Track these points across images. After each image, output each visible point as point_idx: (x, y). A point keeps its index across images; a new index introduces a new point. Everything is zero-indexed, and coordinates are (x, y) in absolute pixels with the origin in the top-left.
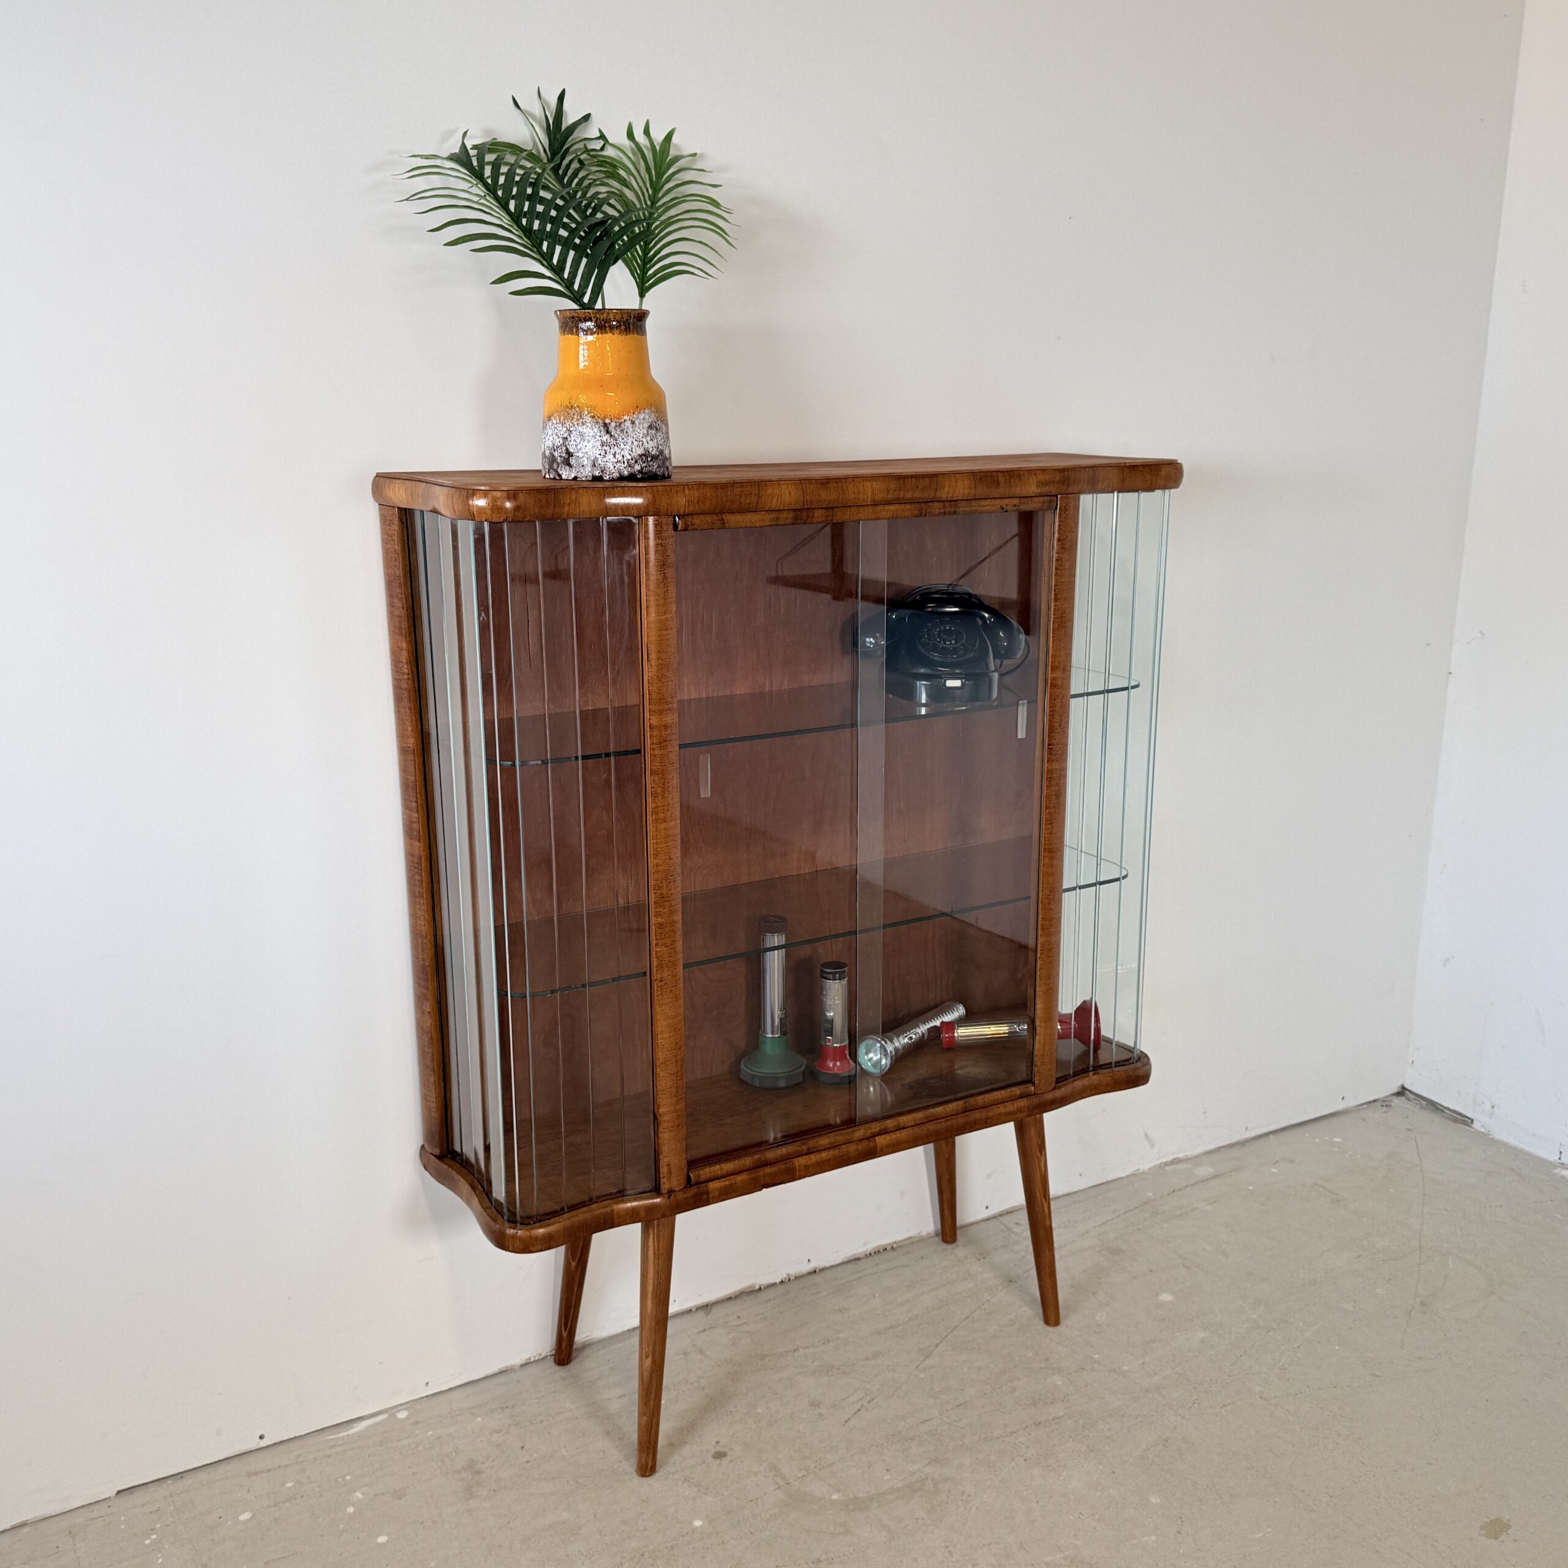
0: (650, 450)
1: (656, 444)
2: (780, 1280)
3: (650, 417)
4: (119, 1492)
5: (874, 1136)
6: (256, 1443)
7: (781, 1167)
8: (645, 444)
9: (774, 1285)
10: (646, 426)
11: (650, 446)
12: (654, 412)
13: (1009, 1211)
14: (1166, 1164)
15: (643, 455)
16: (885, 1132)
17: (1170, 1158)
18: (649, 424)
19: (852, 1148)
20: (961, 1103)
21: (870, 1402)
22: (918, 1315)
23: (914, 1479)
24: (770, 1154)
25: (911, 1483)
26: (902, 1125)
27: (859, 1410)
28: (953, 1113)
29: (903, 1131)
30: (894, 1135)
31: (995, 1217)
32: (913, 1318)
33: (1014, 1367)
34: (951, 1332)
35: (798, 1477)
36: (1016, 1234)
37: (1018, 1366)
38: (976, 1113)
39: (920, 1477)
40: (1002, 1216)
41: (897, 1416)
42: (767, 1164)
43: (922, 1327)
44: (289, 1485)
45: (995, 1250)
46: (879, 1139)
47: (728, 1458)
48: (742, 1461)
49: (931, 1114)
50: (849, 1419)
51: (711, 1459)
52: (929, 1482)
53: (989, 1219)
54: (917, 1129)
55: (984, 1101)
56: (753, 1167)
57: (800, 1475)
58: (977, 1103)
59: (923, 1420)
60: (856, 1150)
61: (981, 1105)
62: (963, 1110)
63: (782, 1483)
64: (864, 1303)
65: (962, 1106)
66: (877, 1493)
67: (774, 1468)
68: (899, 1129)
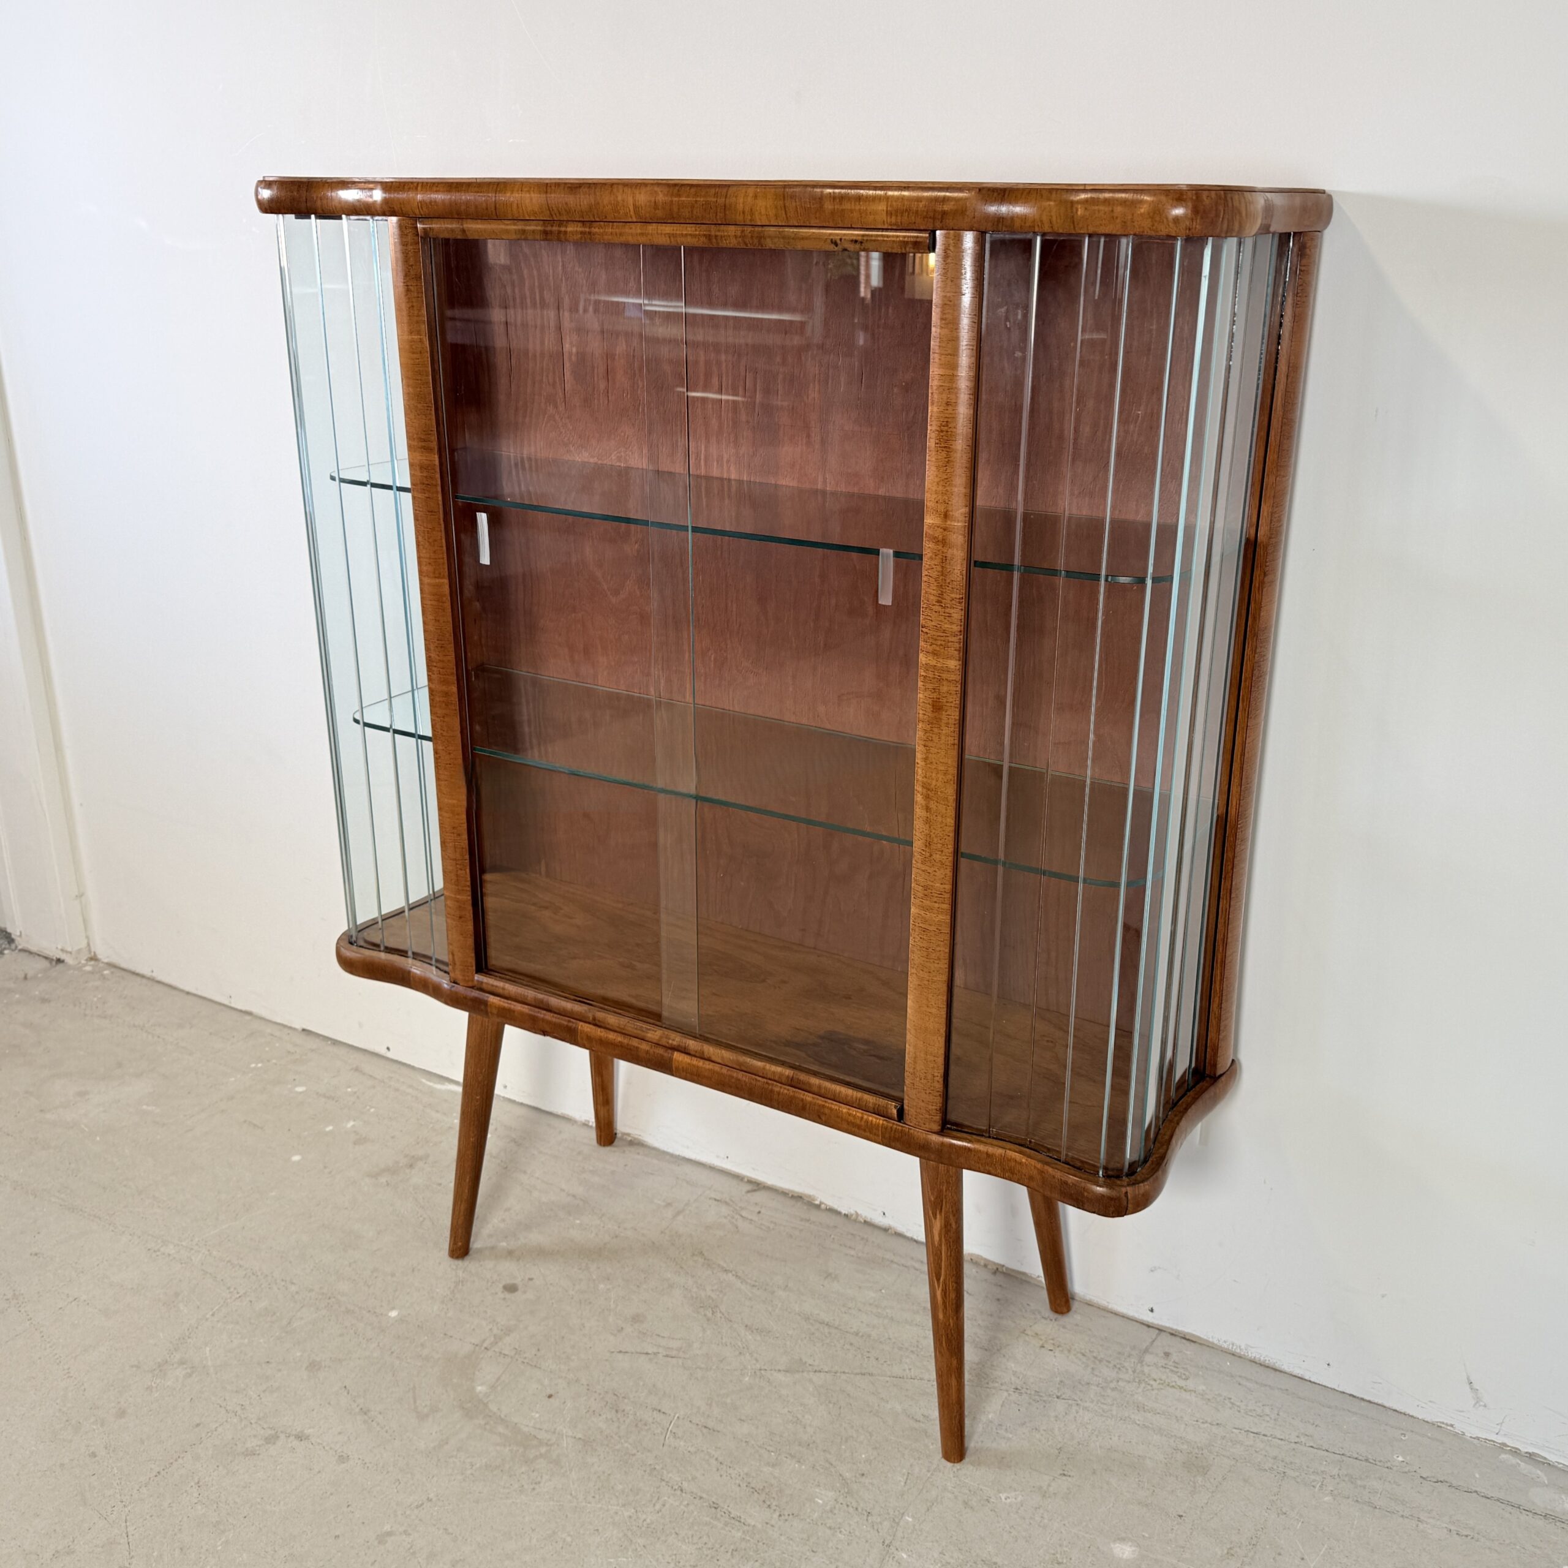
2: (846, 1213)
4: (304, 1030)
5: (674, 1049)
6: (382, 1051)
7: (564, 1021)
9: (839, 1213)
13: (1187, 1337)
14: (1515, 1452)
16: (685, 1051)
17: (1524, 1448)
19: (644, 1046)
20: (788, 1072)
21: (667, 1356)
22: (869, 1336)
23: (542, 1435)
24: (555, 1001)
25: (535, 1437)
26: (706, 1055)
27: (647, 1354)
28: (777, 1078)
29: (707, 1062)
30: (695, 1062)
31: (1160, 1330)
32: (860, 1334)
33: (824, 1451)
34: (857, 1374)
35: (500, 1353)
36: (1141, 1362)
37: (830, 1453)
38: (809, 1097)
39: (549, 1440)
40: (1169, 1335)
41: (654, 1386)
42: (549, 1009)
43: (847, 1346)
44: (349, 1090)
45: (1079, 1355)
46: (677, 1056)
47: (508, 1295)
48: (508, 1306)
49: (746, 1063)
50: (626, 1352)
51: (501, 1286)
52: (543, 1450)
53: (1149, 1326)
54: (725, 1070)
55: (820, 1087)
56: (533, 1003)
57: (506, 1352)
58: (809, 1084)
59: (659, 1408)
60: (647, 1052)
61: (815, 1089)
62: (789, 1082)
63: (485, 1345)
64: (860, 1287)
65: (788, 1076)
66: (503, 1416)
67: (508, 1331)
68: (702, 1057)
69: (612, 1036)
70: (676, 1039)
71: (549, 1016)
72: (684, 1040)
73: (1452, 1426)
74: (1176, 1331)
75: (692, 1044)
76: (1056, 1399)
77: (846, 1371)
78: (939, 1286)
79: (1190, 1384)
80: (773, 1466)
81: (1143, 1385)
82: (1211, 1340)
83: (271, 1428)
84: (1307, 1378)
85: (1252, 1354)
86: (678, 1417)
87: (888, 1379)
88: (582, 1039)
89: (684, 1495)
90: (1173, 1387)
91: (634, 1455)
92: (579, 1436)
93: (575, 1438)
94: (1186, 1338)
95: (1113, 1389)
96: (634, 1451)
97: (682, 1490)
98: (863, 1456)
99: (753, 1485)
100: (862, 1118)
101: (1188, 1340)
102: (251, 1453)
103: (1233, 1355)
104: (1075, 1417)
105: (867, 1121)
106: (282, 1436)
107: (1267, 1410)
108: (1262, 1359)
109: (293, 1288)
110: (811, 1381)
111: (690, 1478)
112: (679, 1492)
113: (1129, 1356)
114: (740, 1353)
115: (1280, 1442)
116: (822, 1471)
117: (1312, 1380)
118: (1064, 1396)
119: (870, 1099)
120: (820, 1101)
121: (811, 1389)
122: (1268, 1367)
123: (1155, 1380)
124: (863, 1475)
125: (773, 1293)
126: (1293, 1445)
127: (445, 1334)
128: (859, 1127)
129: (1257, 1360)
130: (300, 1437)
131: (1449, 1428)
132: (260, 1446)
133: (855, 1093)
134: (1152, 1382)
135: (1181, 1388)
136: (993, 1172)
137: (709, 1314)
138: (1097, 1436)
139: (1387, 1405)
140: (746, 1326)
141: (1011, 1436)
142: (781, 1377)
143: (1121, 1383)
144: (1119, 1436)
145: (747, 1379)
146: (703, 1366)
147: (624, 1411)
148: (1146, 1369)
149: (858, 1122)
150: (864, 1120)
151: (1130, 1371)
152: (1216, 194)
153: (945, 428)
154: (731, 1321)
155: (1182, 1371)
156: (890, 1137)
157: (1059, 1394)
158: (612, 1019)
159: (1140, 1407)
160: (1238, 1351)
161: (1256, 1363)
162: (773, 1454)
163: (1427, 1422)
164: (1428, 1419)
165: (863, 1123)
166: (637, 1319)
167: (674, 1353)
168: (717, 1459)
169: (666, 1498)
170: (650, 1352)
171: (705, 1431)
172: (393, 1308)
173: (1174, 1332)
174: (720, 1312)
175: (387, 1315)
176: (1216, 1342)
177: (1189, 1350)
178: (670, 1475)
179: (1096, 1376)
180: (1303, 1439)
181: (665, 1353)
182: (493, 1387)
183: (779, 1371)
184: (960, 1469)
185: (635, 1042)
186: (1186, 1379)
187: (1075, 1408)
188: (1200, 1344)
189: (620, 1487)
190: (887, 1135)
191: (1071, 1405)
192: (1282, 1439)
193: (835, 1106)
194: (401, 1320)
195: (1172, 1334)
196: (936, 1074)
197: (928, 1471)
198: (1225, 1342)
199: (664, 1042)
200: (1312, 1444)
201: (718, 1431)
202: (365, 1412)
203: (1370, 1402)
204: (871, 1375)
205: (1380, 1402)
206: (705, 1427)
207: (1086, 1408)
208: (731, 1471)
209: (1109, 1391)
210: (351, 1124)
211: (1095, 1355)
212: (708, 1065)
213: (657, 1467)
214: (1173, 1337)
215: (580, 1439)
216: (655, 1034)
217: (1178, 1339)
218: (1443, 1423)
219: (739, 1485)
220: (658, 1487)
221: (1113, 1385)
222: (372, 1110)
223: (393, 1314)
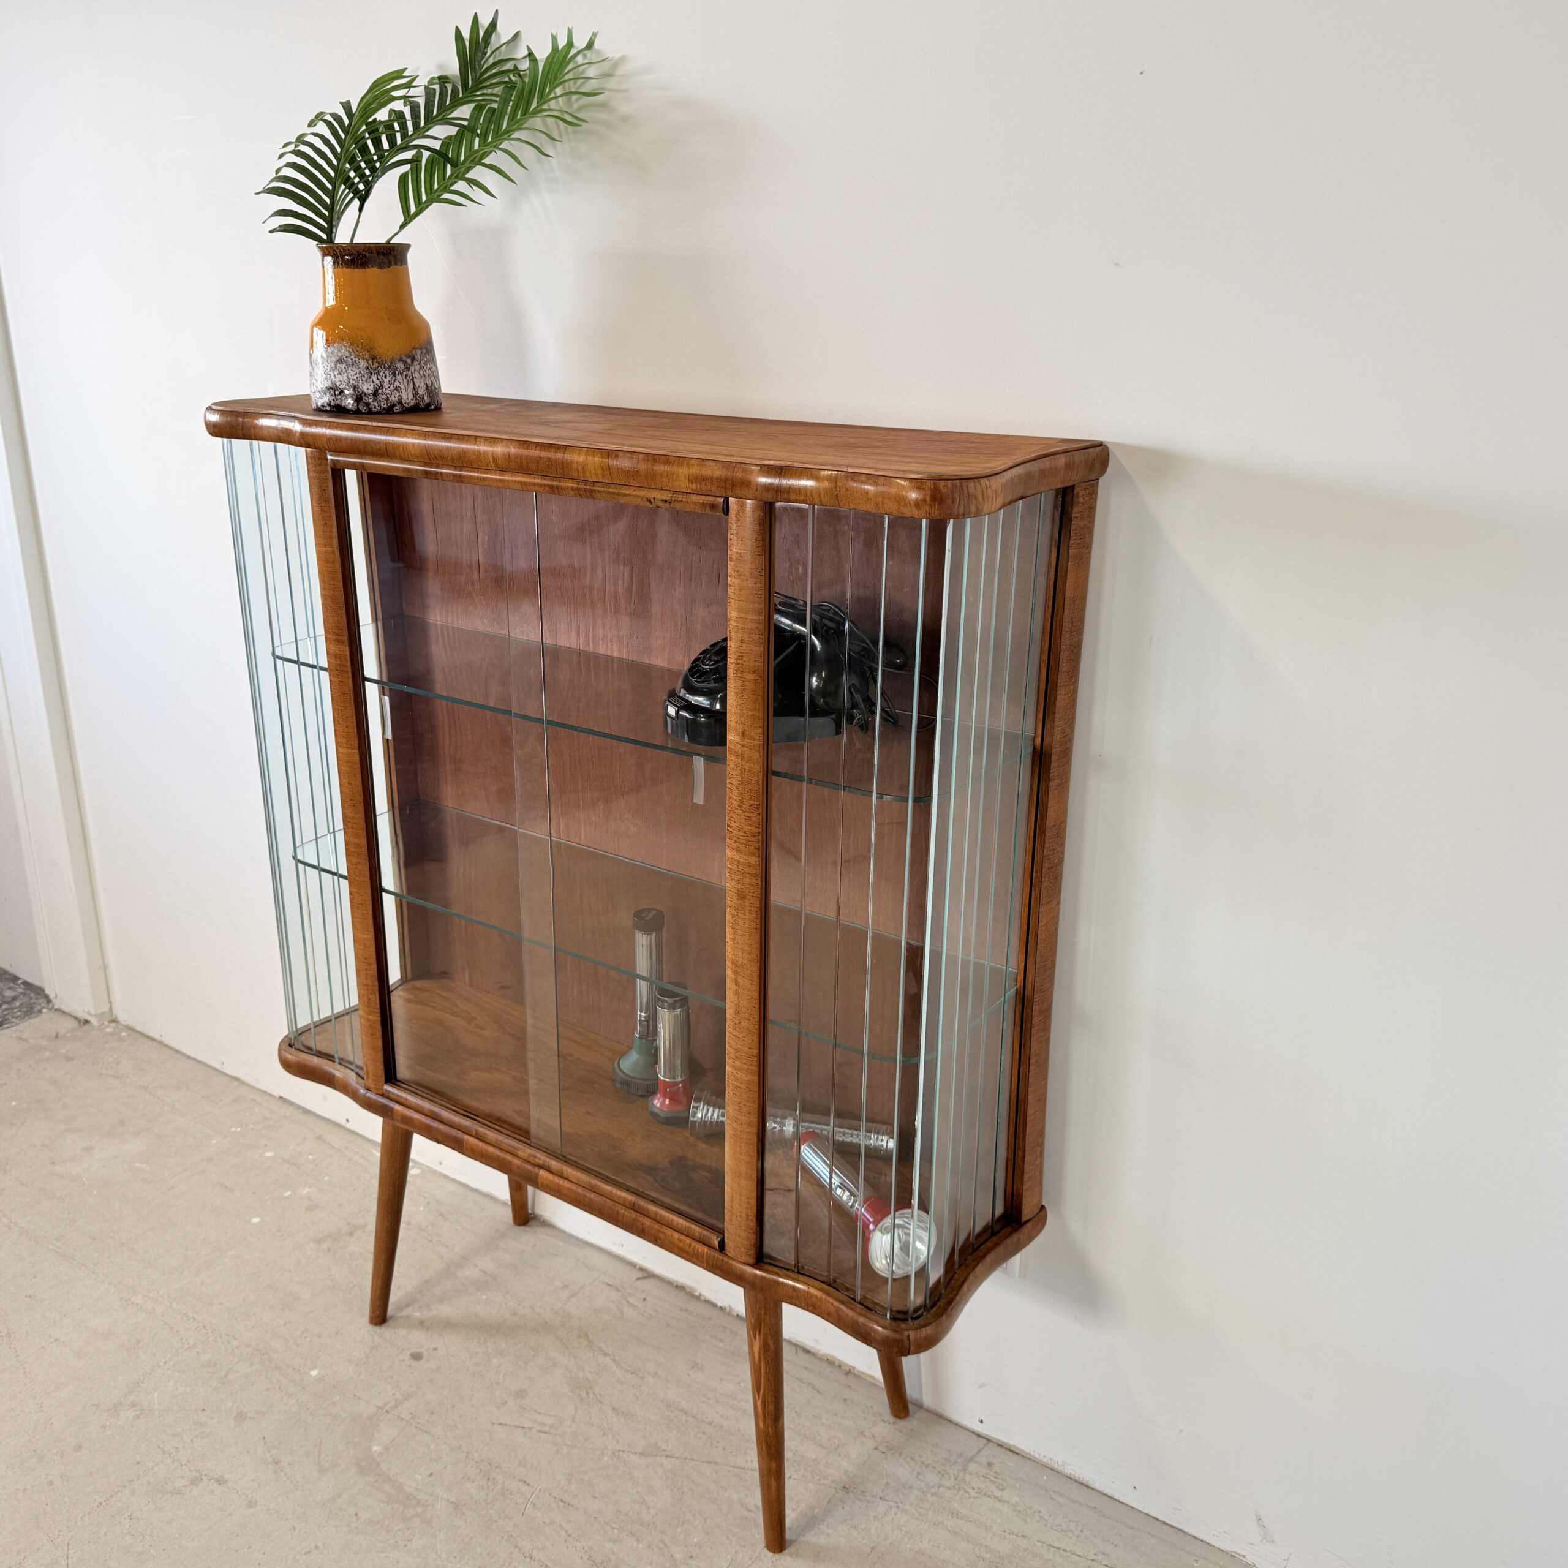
0: (338, 384)
1: (345, 378)
3: (339, 351)
4: (281, 1098)
5: (540, 1167)
6: (343, 1122)
7: (454, 1133)
8: (333, 377)
10: (334, 359)
11: (337, 380)
12: (345, 346)
15: (331, 388)
16: (549, 1170)
18: (338, 358)
19: (516, 1162)
20: (631, 1198)
21: (540, 1431)
22: (722, 1426)
23: (422, 1497)
24: (446, 1114)
25: (415, 1497)
26: (565, 1175)
27: (523, 1428)
28: (621, 1202)
29: (566, 1182)
30: (557, 1180)
31: (989, 1440)
32: (714, 1424)
33: (662, 1532)
34: (703, 1462)
35: (398, 1416)
36: (964, 1470)
37: (666, 1534)
38: (648, 1222)
39: (426, 1501)
40: (995, 1445)
41: (524, 1458)
42: (441, 1121)
43: (700, 1435)
44: (310, 1157)
45: (909, 1459)
46: (542, 1172)
47: (414, 1363)
48: (412, 1373)
49: (597, 1186)
50: (506, 1425)
51: (409, 1353)
52: (420, 1510)
53: (979, 1436)
54: (580, 1190)
55: (656, 1213)
56: (429, 1114)
57: (402, 1416)
58: (648, 1211)
59: (525, 1479)
60: (519, 1167)
61: (652, 1215)
62: (632, 1207)
63: (386, 1408)
64: (722, 1379)
65: (631, 1201)
66: (391, 1476)
67: (408, 1397)
68: (562, 1176)
69: (491, 1149)
70: (541, 1158)
71: (441, 1127)
72: (548, 1160)
73: (1244, 1556)
74: (1002, 1442)
75: (554, 1164)
76: (879, 1500)
77: (695, 1458)
78: (759, 1397)
79: (1005, 1495)
80: (615, 1542)
81: (962, 1492)
82: (1032, 1453)
83: (197, 1471)
84: (1116, 1497)
85: (1068, 1470)
86: (540, 1490)
87: (731, 1469)
88: (467, 1150)
89: (532, 1562)
90: (989, 1496)
91: (496, 1521)
92: (453, 1499)
93: (448, 1501)
94: (1010, 1450)
95: (933, 1495)
96: (497, 1518)
97: (531, 1558)
98: (695, 1540)
99: (593, 1559)
100: (690, 1245)
101: (1013, 1452)
102: (178, 1492)
103: (1052, 1469)
104: (893, 1518)
105: (694, 1249)
106: (205, 1479)
107: (1072, 1526)
108: (1077, 1476)
109: (235, 1343)
110: (662, 1465)
111: (541, 1546)
112: (528, 1560)
113: (955, 1463)
114: (604, 1434)
115: (1077, 1558)
116: (655, 1550)
117: (1121, 1500)
118: (886, 1498)
119: (695, 1229)
120: (657, 1226)
121: (660, 1473)
122: (1082, 1484)
123: (974, 1489)
124: (691, 1557)
125: (643, 1378)
126: (1089, 1562)
127: (355, 1396)
128: (687, 1253)
129: (1072, 1477)
130: (220, 1481)
131: (1241, 1558)
132: (185, 1486)
133: (684, 1223)
134: (970, 1490)
135: (996, 1498)
136: (798, 1304)
137: (584, 1395)
138: (909, 1539)
139: (1187, 1530)
140: (614, 1409)
141: (830, 1531)
142: (634, 1458)
143: (941, 1489)
144: (929, 1541)
145: (606, 1459)
146: (569, 1443)
147: (494, 1479)
148: (968, 1478)
149: (687, 1248)
150: (692, 1247)
151: (952, 1478)
152: (952, 484)
153: (740, 662)
154: (601, 1403)
155: (1001, 1481)
156: (713, 1265)
157: (882, 1496)
158: (491, 1135)
159: (954, 1514)
160: (1056, 1466)
161: (1071, 1479)
162: (616, 1531)
163: (1222, 1551)
164: (1222, 1548)
165: (691, 1250)
166: (520, 1394)
167: (547, 1429)
168: (566, 1532)
169: (516, 1564)
170: (526, 1426)
171: (561, 1504)
172: (315, 1368)
173: (1000, 1443)
174: (594, 1393)
175: (308, 1373)
176: (1037, 1456)
177: (1012, 1462)
178: (524, 1543)
179: (920, 1480)
180: (1100, 1558)
181: (538, 1428)
182: (387, 1449)
183: (636, 1453)
184: (779, 1560)
185: (509, 1157)
186: (1003, 1490)
187: (894, 1510)
188: (1023, 1456)
189: (479, 1550)
190: (711, 1263)
191: (891, 1507)
192: (1080, 1556)
193: (669, 1232)
194: (320, 1379)
195: (999, 1445)
196: (749, 1214)
197: (750, 1559)
198: (1045, 1457)
199: (531, 1159)
200: (1106, 1563)
201: (572, 1506)
202: (276, 1462)
203: (1171, 1526)
204: (716, 1463)
205: (1180, 1527)
206: (562, 1501)
207: (904, 1511)
208: (577, 1544)
209: (929, 1495)
210: (306, 1190)
211: (923, 1459)
212: (567, 1184)
213: (514, 1534)
214: (999, 1448)
215: (452, 1502)
216: (526, 1151)
217: (1004, 1450)
218: (1236, 1553)
219: (582, 1558)
220: (511, 1553)
221: (933, 1490)
222: (327, 1178)
223: (314, 1373)
